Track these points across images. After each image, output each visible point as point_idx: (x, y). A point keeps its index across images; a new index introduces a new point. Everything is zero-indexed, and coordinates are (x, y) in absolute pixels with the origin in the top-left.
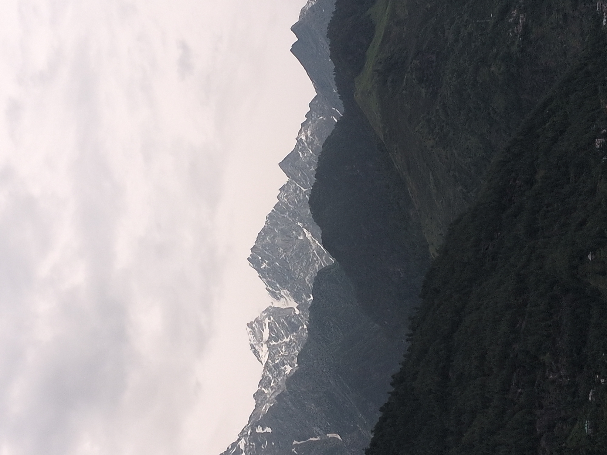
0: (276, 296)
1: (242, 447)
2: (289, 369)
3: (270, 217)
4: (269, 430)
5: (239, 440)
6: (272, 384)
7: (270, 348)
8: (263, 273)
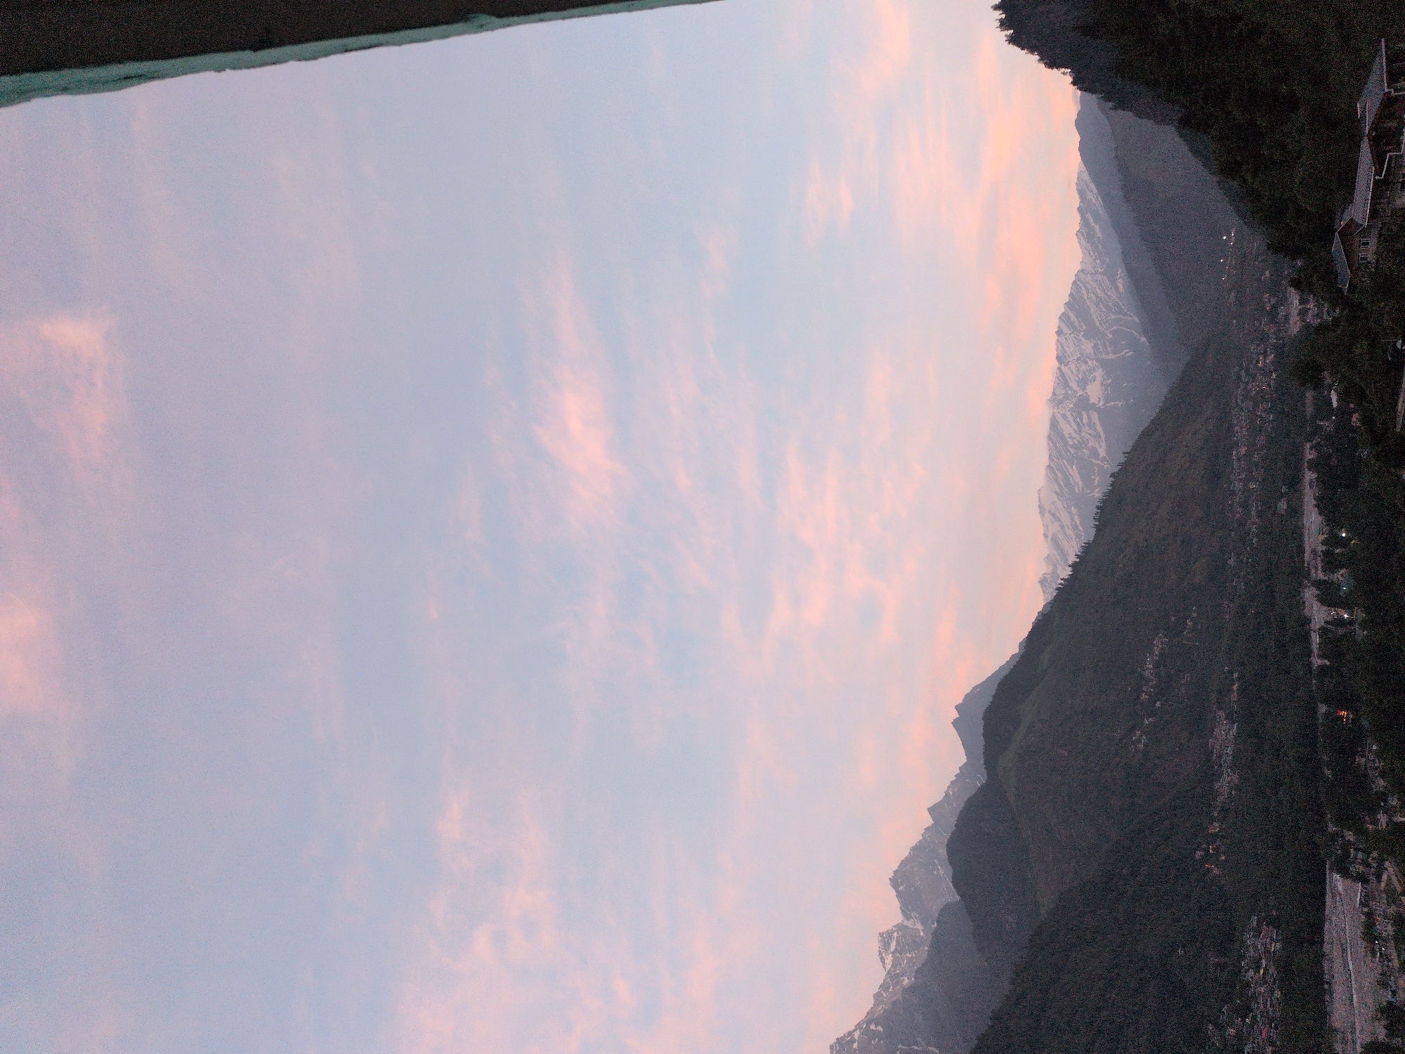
0: (906, 915)
1: (856, 1037)
2: (906, 981)
3: (914, 849)
4: (880, 1028)
5: (854, 1031)
6: (890, 990)
7: (895, 958)
8: (900, 895)
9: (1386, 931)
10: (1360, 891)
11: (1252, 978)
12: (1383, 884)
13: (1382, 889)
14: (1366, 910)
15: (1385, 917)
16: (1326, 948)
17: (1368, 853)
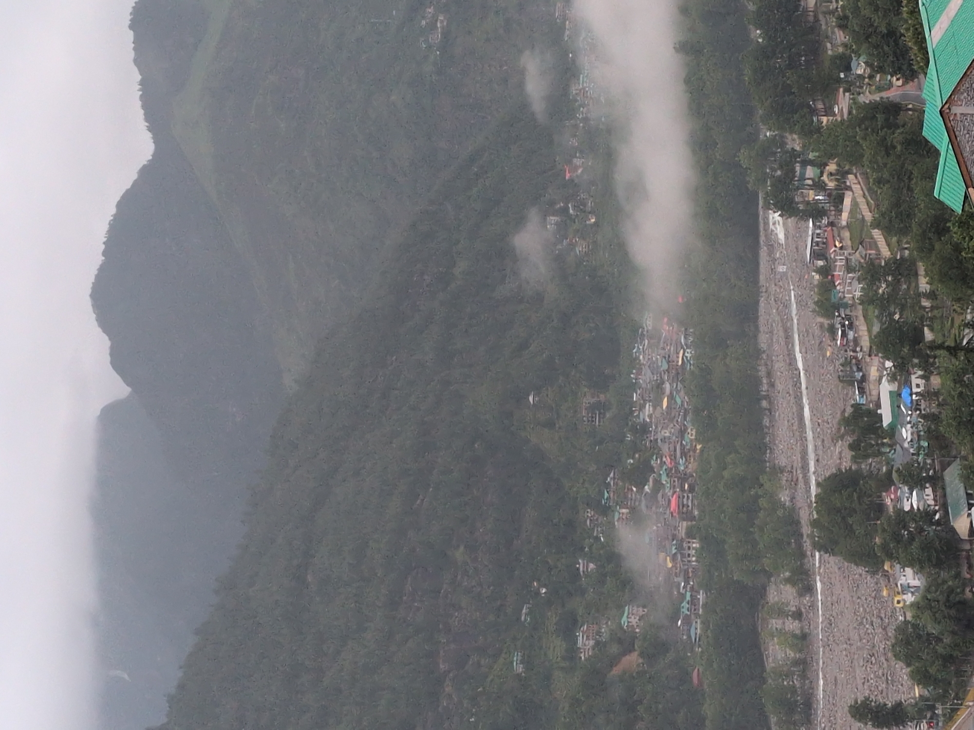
9: (849, 292)
10: (810, 233)
11: (650, 416)
12: (845, 215)
13: (844, 223)
14: (820, 263)
15: (849, 269)
16: (763, 339)
17: (822, 166)
